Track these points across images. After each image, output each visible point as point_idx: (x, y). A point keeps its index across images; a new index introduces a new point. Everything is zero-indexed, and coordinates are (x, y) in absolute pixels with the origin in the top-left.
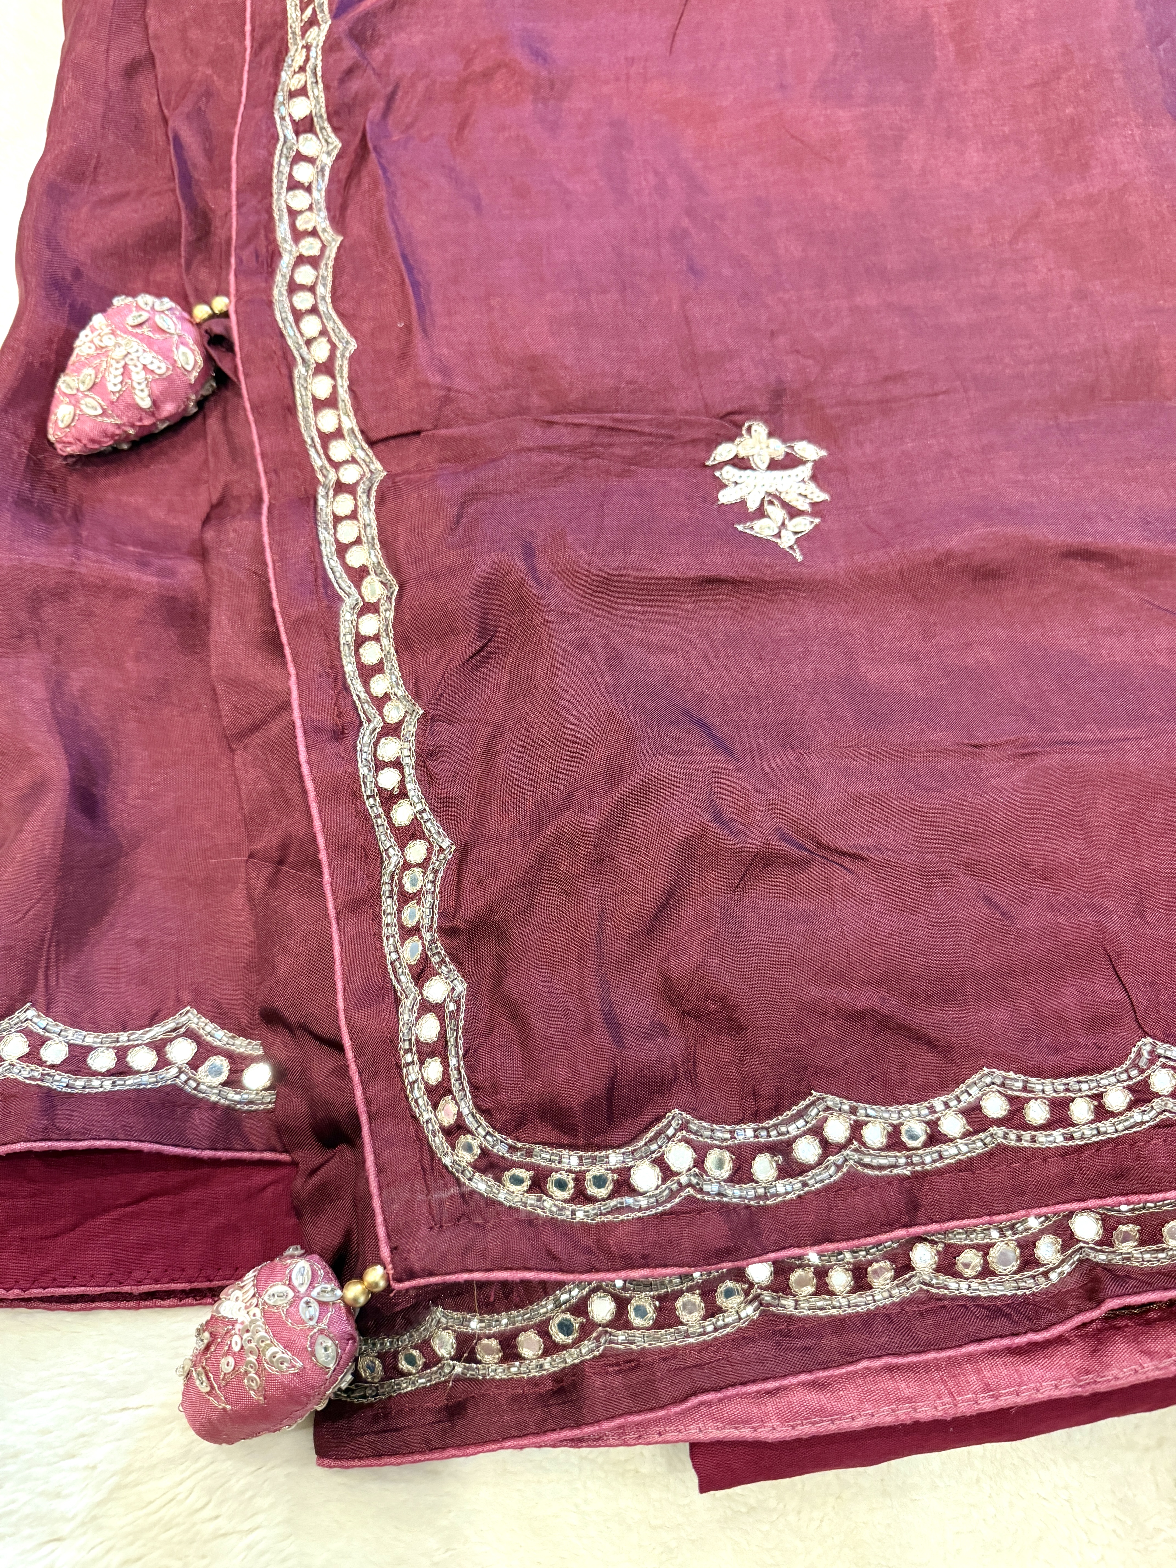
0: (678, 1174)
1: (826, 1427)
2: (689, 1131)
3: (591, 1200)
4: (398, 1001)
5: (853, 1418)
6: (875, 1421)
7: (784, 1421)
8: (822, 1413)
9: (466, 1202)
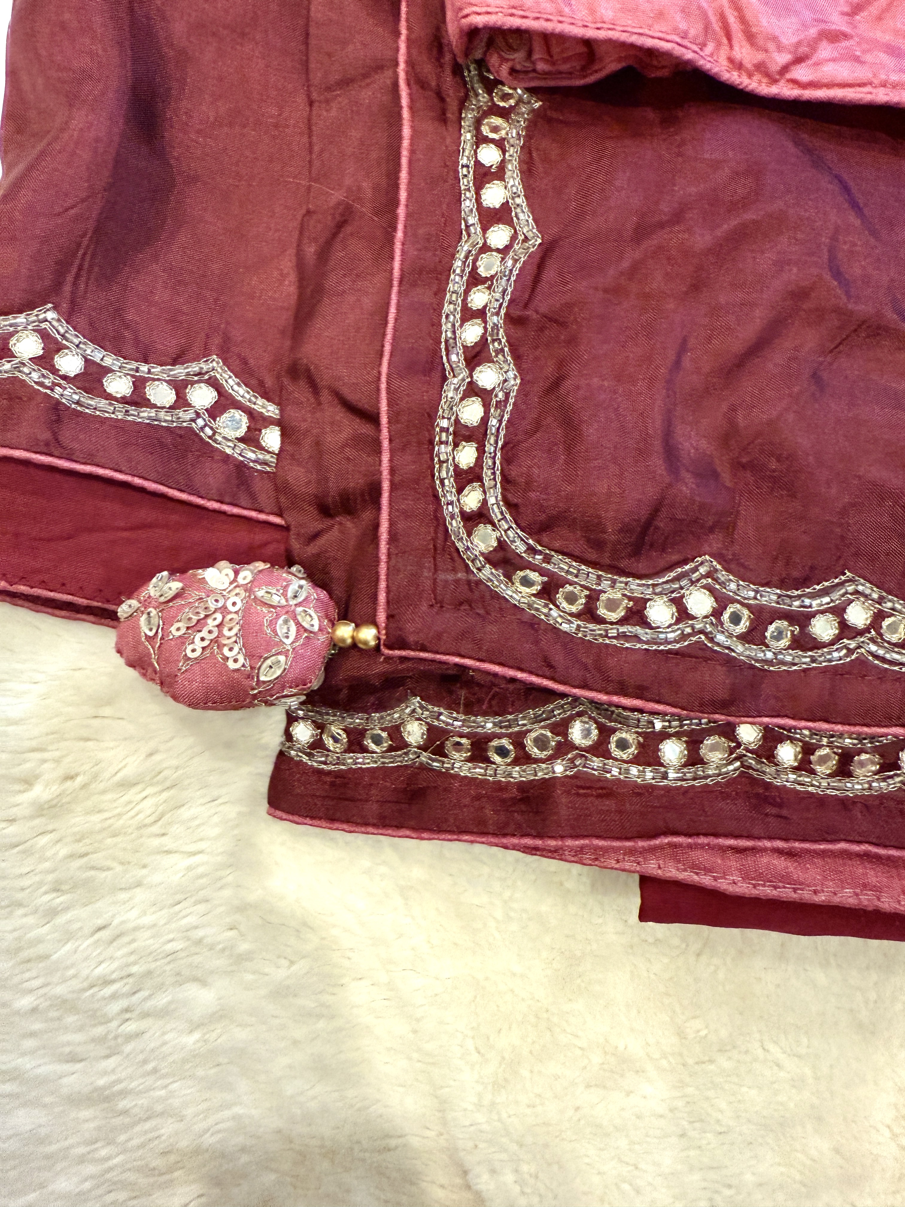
0: (693, 618)
1: (786, 893)
2: (715, 580)
3: (601, 621)
4: (445, 379)
5: (815, 892)
6: (836, 900)
7: (746, 878)
8: (786, 879)
9: (471, 590)
